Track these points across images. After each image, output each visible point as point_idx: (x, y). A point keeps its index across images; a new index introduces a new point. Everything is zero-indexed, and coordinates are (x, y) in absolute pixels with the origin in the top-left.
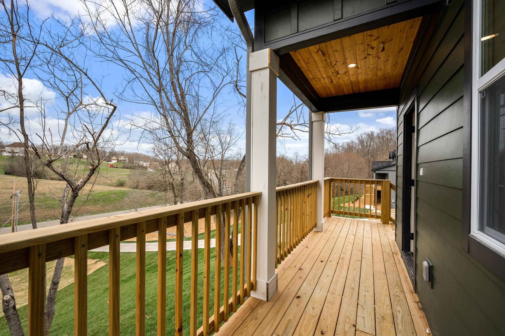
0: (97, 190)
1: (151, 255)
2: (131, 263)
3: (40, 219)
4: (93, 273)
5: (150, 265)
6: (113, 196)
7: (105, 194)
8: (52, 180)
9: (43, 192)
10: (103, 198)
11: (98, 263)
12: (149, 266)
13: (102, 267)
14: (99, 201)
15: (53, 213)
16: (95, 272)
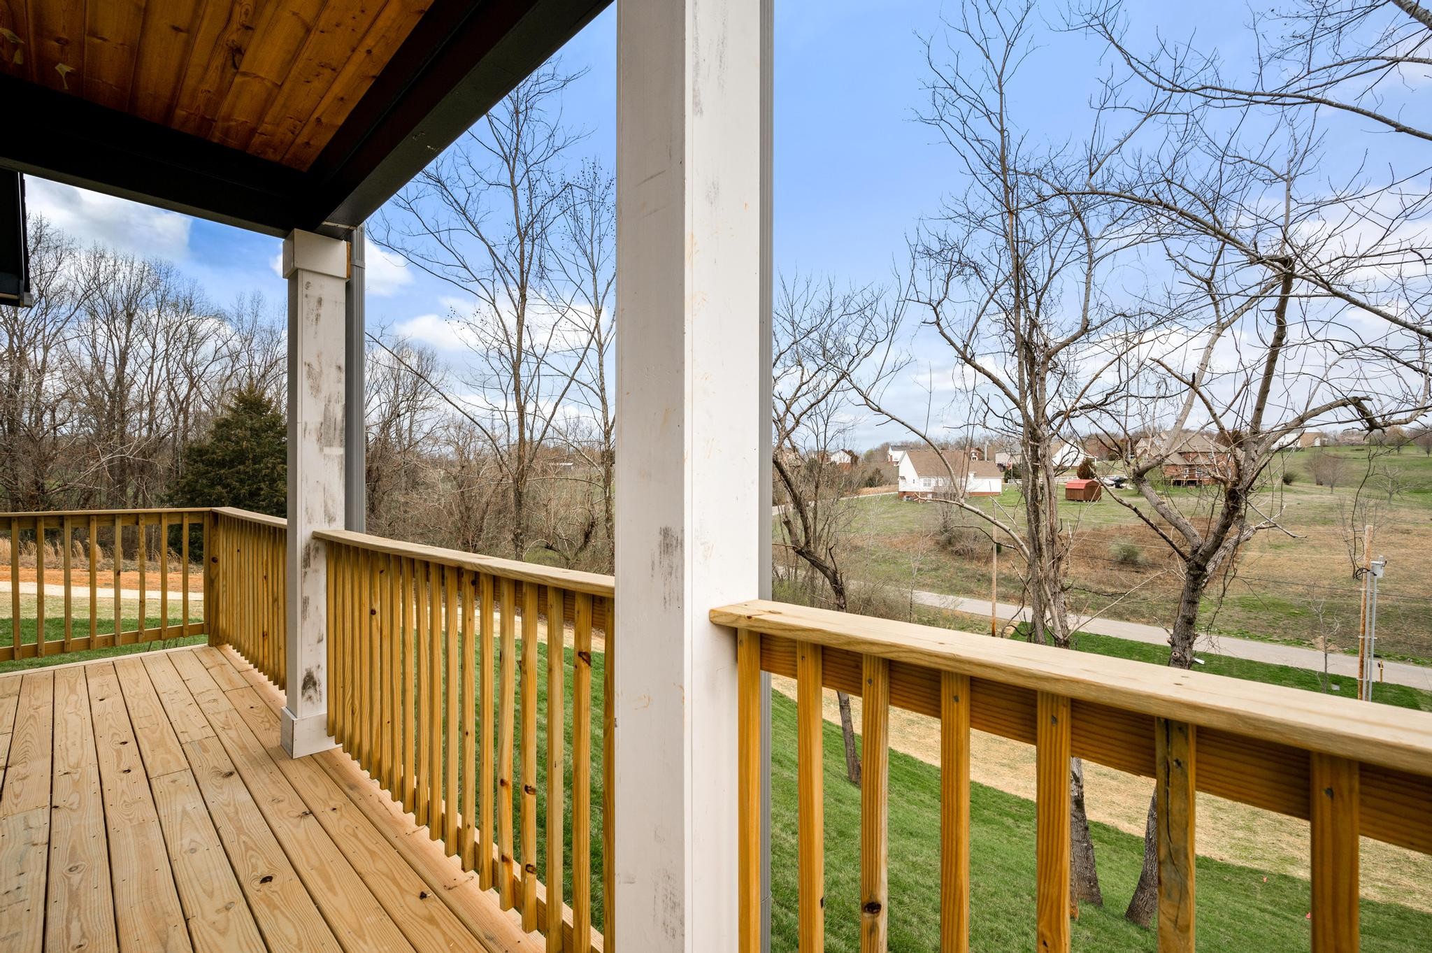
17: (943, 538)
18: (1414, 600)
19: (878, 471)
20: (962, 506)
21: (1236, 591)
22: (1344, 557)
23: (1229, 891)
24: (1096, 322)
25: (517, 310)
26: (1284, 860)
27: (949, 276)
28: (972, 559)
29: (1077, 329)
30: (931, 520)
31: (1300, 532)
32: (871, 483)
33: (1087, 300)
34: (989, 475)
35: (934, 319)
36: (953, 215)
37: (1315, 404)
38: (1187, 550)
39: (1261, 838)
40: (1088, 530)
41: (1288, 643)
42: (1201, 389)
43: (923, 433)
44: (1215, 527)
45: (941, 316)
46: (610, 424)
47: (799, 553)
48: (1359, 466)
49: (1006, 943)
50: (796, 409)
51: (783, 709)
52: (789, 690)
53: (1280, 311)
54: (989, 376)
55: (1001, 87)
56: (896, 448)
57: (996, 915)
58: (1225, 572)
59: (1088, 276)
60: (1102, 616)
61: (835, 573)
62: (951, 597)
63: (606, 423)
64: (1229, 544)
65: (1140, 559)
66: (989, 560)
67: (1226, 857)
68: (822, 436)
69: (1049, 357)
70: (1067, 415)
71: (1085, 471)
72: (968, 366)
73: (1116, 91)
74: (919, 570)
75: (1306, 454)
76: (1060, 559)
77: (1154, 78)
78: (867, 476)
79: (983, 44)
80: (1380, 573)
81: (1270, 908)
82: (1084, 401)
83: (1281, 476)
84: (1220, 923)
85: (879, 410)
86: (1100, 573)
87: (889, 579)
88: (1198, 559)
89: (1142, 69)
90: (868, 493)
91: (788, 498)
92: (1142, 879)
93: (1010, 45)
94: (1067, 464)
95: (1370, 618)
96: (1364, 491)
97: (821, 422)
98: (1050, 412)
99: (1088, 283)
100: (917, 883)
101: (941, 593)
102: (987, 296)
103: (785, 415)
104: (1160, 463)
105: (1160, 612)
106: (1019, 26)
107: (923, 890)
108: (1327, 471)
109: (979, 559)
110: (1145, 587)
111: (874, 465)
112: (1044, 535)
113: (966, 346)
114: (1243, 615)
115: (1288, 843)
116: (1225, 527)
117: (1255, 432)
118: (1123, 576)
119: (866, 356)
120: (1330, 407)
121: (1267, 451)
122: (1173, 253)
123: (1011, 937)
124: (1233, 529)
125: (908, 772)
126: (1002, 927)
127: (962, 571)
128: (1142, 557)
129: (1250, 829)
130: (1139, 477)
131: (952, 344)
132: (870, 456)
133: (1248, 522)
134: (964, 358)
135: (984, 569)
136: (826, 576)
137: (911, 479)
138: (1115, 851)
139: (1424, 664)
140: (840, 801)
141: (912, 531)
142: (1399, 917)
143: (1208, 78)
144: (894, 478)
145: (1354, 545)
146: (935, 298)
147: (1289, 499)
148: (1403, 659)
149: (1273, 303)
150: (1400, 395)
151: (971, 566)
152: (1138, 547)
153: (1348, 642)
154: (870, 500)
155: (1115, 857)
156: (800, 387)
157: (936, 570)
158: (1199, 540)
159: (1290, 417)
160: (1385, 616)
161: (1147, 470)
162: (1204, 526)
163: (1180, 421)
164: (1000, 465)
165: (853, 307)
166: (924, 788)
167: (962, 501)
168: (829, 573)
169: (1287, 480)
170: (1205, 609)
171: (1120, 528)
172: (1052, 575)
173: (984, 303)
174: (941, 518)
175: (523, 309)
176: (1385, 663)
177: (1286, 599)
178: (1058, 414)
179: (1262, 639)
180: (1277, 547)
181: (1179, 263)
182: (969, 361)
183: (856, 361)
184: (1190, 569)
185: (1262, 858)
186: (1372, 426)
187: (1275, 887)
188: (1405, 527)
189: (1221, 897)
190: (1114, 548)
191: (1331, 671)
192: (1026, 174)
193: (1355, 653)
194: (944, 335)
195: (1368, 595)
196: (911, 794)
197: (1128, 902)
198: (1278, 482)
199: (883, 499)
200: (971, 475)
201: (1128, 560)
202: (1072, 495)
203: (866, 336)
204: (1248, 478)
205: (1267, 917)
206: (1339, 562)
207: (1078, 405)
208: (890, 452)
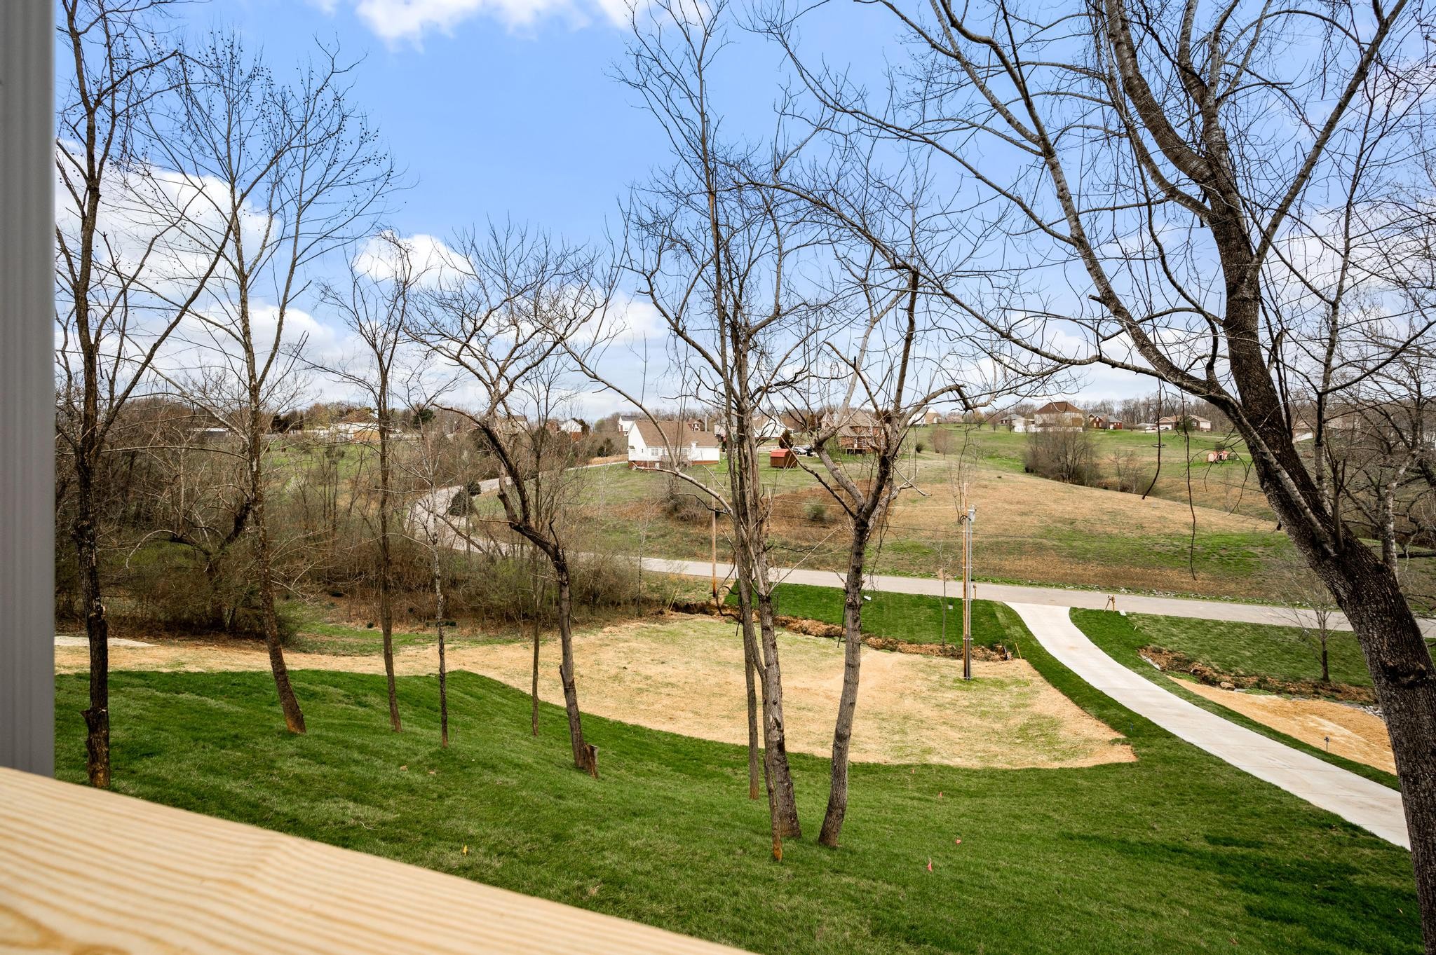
0: (1210, 525)
1: (1290, 812)
2: (1200, 799)
3: (1054, 580)
4: (1089, 769)
5: (1252, 850)
6: (1258, 551)
7: (1232, 542)
8: (1106, 488)
9: (1072, 516)
10: (1223, 552)
11: (1119, 747)
12: (1245, 851)
13: (1119, 765)
14: (1207, 559)
15: (1081, 571)
16: (1097, 768)
17: (669, 505)
18: (991, 536)
19: (608, 441)
20: (677, 475)
21: (889, 539)
22: (952, 507)
23: (891, 788)
24: (785, 308)
25: (81, 207)
26: (924, 751)
27: (661, 248)
28: (695, 524)
29: (771, 313)
30: (658, 488)
31: (926, 489)
32: (601, 453)
33: (778, 288)
34: (709, 445)
35: (648, 289)
36: (663, 189)
37: (935, 389)
38: (854, 509)
39: (909, 738)
40: (787, 492)
41: (922, 576)
42: (863, 374)
43: (639, 402)
44: (873, 488)
45: (654, 286)
46: (258, 377)
47: (517, 528)
48: (959, 438)
49: (718, 910)
50: (512, 372)
51: (505, 701)
52: (513, 678)
53: (911, 309)
54: (699, 349)
55: (700, 71)
56: (626, 418)
57: (710, 883)
58: (882, 524)
59: (779, 266)
60: (799, 567)
61: (556, 548)
62: (678, 562)
63: (252, 377)
64: (883, 502)
65: (826, 516)
66: (709, 524)
67: (888, 759)
68: (543, 403)
69: (750, 336)
70: (764, 390)
71: (785, 441)
72: (680, 338)
73: (794, 99)
74: (648, 537)
75: (928, 429)
76: (762, 522)
77: (820, 93)
78: (598, 445)
79: (684, 26)
80: (973, 518)
81: (916, 794)
82: (778, 379)
83: (914, 445)
84: (885, 820)
85: (595, 377)
86: (797, 531)
87: (619, 548)
88: (862, 516)
89: (813, 84)
90: (597, 462)
91: (503, 470)
92: (830, 804)
93: (707, 34)
94: (767, 435)
95: (968, 550)
96: (964, 457)
97: (542, 388)
98: (752, 386)
99: (778, 273)
100: (635, 872)
101: (669, 558)
102: (696, 272)
103: (499, 378)
104: (834, 434)
105: (841, 560)
106: (715, 18)
107: (641, 878)
108: (941, 443)
109: (701, 524)
110: (829, 540)
111: (605, 435)
112: (749, 498)
113: (678, 319)
114: (895, 557)
115: (927, 738)
116: (880, 488)
117: (897, 408)
118: (814, 531)
119: (584, 321)
120: (943, 392)
121: (905, 426)
122: (840, 255)
123: (723, 902)
124: (885, 489)
125: (637, 742)
126: (715, 894)
127: (687, 535)
128: (828, 514)
129: (903, 732)
130: (819, 446)
131: (665, 315)
132: (601, 425)
133: (895, 482)
134: (676, 330)
135: (706, 533)
136: (549, 553)
137: (640, 449)
138: (812, 776)
139: (996, 583)
140: (560, 797)
141: (641, 499)
142: (991, 778)
143: (858, 105)
144: (624, 449)
145: (959, 498)
146: (649, 267)
147: (920, 462)
148: (986, 580)
149: (906, 302)
150: (981, 385)
151: (694, 531)
152: (824, 506)
153: (956, 572)
154: (598, 471)
155: (812, 783)
156: (515, 349)
157: (663, 536)
158: (862, 500)
159: (919, 399)
160: (977, 550)
161: (825, 439)
162: (866, 488)
163: (847, 399)
164: (718, 436)
165: (567, 267)
166: (653, 757)
167: (677, 469)
168: (550, 548)
169: (919, 449)
170: (869, 555)
171: (811, 490)
172: (755, 537)
173: (692, 279)
174: (666, 486)
175: (93, 209)
176: (978, 585)
177: (921, 542)
178: (759, 390)
179: (907, 575)
180: (914, 501)
181: (845, 263)
182: (681, 334)
183: (574, 325)
184: (857, 525)
185: (911, 754)
186: (967, 408)
187: (920, 776)
188: (985, 483)
189: (886, 796)
190: (807, 507)
191: (948, 595)
192: (726, 164)
193: (960, 579)
194: (657, 306)
195: (967, 535)
196: (639, 766)
197: (821, 823)
198: (913, 450)
199: (611, 468)
200: (694, 445)
201: (817, 518)
202: (776, 462)
203: (583, 299)
204: (893, 447)
205: (915, 803)
206: (949, 511)
207: (774, 382)
208: (621, 422)
